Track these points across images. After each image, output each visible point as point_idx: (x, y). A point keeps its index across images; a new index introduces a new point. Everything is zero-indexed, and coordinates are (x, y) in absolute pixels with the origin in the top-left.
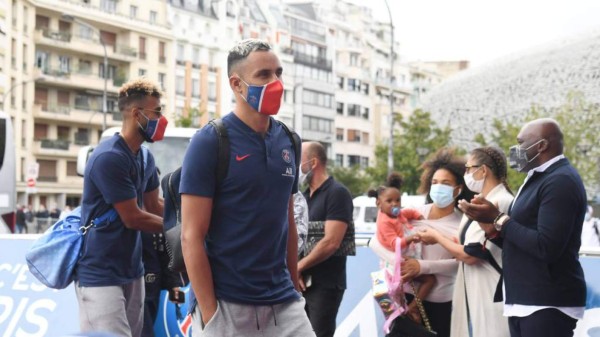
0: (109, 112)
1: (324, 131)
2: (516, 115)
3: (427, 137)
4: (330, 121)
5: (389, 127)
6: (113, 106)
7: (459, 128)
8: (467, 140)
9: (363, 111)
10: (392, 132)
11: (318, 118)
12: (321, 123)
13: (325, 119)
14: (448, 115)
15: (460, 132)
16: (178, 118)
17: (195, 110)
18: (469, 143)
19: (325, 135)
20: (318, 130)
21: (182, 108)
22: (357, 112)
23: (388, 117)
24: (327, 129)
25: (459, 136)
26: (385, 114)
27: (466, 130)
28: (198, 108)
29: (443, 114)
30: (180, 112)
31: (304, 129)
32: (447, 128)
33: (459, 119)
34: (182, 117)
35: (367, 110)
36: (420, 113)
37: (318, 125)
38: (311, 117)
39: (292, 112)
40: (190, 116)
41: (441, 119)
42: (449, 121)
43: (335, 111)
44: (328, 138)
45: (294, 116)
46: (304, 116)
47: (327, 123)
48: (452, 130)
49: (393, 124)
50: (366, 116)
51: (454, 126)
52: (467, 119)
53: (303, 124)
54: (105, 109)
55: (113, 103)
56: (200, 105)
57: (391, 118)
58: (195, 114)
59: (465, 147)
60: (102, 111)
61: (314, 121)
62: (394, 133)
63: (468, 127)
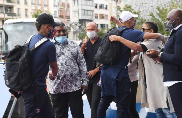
0: (6, 13)
1: (90, 15)
2: (165, 4)
4: (93, 11)
5: (116, 12)
6: (7, 11)
7: (143, 10)
8: (146, 15)
9: (105, 6)
10: (117, 14)
11: (88, 10)
12: (89, 12)
13: (90, 11)
14: (139, 6)
15: (144, 12)
16: (33, 14)
17: (40, 10)
18: (147, 16)
19: (91, 17)
20: (88, 15)
21: (34, 10)
22: (103, 7)
23: (115, 8)
24: (92, 15)
25: (143, 14)
26: (114, 7)
27: (146, 11)
28: (41, 10)
29: (137, 6)
30: (34, 11)
31: (82, 15)
32: (138, 11)
33: (143, 7)
34: (35, 13)
35: (107, 6)
36: (127, 6)
37: (88, 14)
38: (85, 10)
39: (77, 9)
40: (38, 13)
41: (136, 7)
42: (139, 8)
43: (94, 7)
44: (92, 18)
45: (78, 10)
46: (82, 10)
47: (91, 12)
48: (141, 12)
49: (117, 11)
50: (106, 8)
51: (141, 10)
52: (146, 7)
53: (82, 13)
54: (4, 12)
55: (7, 9)
56: (41, 8)
57: (116, 9)
58: (40, 12)
59: (146, 18)
60: (3, 13)
61: (86, 12)
62: (118, 14)
63: (146, 10)
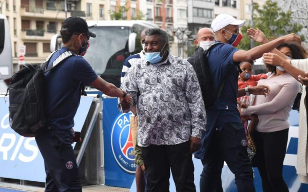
0: (68, 11)
1: (207, 17)
3: (276, 18)
4: (211, 10)
5: (251, 12)
6: (71, 7)
7: (298, 11)
8: (302, 19)
9: (232, 3)
10: (252, 16)
11: (203, 9)
12: (205, 12)
13: (207, 9)
14: (290, 3)
15: (298, 14)
16: (112, 13)
17: (123, 7)
18: (304, 20)
19: (208, 20)
20: (203, 16)
21: (115, 6)
22: (228, 5)
23: (249, 6)
24: (209, 16)
25: (297, 17)
26: (247, 4)
27: (302, 12)
28: (125, 6)
29: (286, 3)
30: (113, 9)
31: (193, 16)
32: (289, 11)
33: (297, 5)
34: (115, 12)
35: (235, 2)
36: (270, 3)
37: (203, 14)
38: (198, 8)
39: (186, 5)
40: (120, 11)
41: (285, 5)
42: (290, 7)
43: (214, 4)
44: (210, 21)
45: (187, 8)
46: (194, 8)
47: (209, 12)
48: (293, 13)
49: (253, 11)
50: (234, 6)
51: (294, 10)
52: (302, 5)
53: (193, 13)
54: (66, 9)
55: (70, 5)
56: (126, 4)
57: (252, 7)
58: (123, 10)
59: (301, 23)
60: (64, 11)
61: (200, 11)
62: (254, 17)
63: (302, 10)
